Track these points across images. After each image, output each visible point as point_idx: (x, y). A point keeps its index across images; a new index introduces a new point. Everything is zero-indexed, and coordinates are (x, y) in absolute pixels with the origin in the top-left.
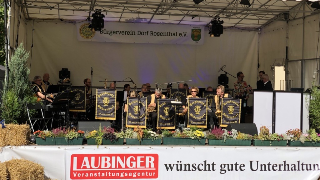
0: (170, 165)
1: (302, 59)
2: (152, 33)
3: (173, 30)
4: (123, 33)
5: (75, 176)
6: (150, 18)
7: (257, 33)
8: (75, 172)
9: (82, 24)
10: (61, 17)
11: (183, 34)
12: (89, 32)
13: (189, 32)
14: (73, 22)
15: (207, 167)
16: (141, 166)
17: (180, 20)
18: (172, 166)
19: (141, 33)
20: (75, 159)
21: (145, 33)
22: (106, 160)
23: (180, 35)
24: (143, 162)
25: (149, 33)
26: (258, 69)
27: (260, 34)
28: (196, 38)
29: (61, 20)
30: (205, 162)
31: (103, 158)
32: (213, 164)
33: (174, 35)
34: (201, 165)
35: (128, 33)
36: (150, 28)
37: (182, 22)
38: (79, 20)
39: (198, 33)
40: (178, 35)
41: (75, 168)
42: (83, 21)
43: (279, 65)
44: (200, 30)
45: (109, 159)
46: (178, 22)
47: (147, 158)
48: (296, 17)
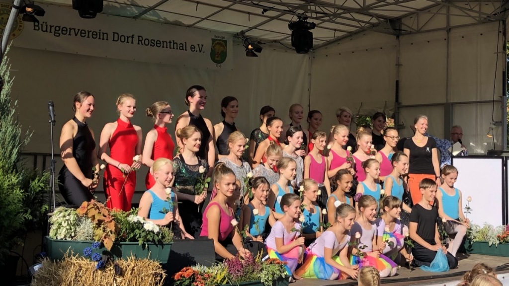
2: (140, 40)
3: (179, 37)
4: (83, 33)
11: (197, 48)
13: (208, 44)
17: (205, 16)
19: (119, 38)
21: (128, 39)
23: (192, 48)
25: (136, 40)
28: (218, 57)
33: (182, 47)
35: (94, 35)
39: (222, 48)
40: (189, 48)
44: (226, 42)
46: (193, 21)
48: (422, 30)
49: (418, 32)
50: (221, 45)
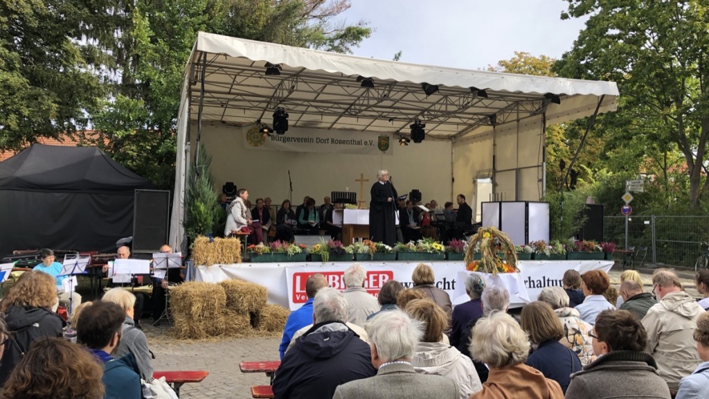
0: (406, 284)
1: (516, 167)
2: (333, 141)
3: (358, 138)
4: (298, 140)
5: (298, 298)
6: (333, 121)
7: (450, 142)
8: (298, 294)
9: (249, 128)
10: (223, 119)
11: (368, 143)
12: (257, 137)
13: (376, 140)
14: (238, 125)
15: (447, 285)
16: (374, 285)
17: (367, 124)
18: (408, 284)
19: (320, 141)
20: (298, 278)
21: (326, 141)
22: (334, 279)
23: (366, 143)
24: (376, 280)
25: (330, 141)
26: (452, 184)
27: (453, 143)
28: (383, 147)
29: (224, 122)
30: (445, 279)
31: (331, 277)
32: (453, 282)
33: (359, 143)
34: (439, 284)
35: (306, 140)
36: (330, 135)
37: (369, 128)
38: (245, 123)
39: (386, 142)
40: (363, 143)
41: (298, 290)
42: (252, 124)
43: (484, 177)
44: (388, 138)
45: (337, 278)
46: (363, 128)
47: (381, 276)
48: (507, 121)
49: (504, 123)
50: (385, 140)
